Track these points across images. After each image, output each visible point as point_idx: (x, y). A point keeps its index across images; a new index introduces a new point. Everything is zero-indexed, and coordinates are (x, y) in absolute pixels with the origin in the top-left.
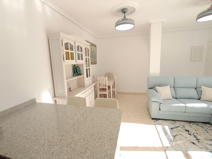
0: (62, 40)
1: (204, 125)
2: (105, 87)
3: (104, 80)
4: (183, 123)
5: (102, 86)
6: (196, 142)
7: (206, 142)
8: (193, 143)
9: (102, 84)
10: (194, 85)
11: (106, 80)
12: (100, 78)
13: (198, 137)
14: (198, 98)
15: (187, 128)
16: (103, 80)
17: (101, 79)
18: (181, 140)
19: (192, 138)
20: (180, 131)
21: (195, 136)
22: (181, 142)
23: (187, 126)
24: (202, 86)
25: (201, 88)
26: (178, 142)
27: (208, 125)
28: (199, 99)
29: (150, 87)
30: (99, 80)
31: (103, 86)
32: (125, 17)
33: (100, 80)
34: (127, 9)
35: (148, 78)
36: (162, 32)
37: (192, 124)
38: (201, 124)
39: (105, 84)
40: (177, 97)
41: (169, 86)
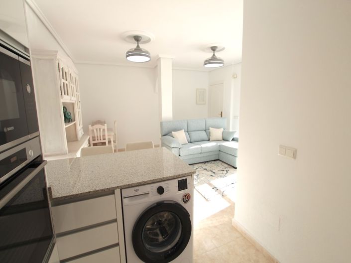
0: (58, 64)
1: (215, 162)
2: (104, 141)
3: (102, 130)
4: (200, 165)
5: (98, 140)
6: (213, 174)
7: (219, 172)
8: (212, 176)
9: (97, 136)
10: (204, 128)
11: (104, 130)
12: (94, 127)
13: (214, 171)
14: (207, 139)
15: (204, 167)
16: (100, 129)
17: (97, 129)
18: (203, 176)
19: (210, 173)
20: (200, 171)
21: (212, 171)
22: (204, 178)
23: (204, 166)
24: (210, 128)
25: (209, 129)
26: (202, 179)
27: (218, 161)
28: (209, 140)
29: (164, 134)
30: (93, 130)
31: (100, 140)
32: (138, 46)
33: (95, 130)
34: (141, 37)
35: (161, 124)
36: (172, 69)
37: (207, 164)
38: (213, 162)
39: (104, 136)
40: (192, 141)
41: (184, 130)
